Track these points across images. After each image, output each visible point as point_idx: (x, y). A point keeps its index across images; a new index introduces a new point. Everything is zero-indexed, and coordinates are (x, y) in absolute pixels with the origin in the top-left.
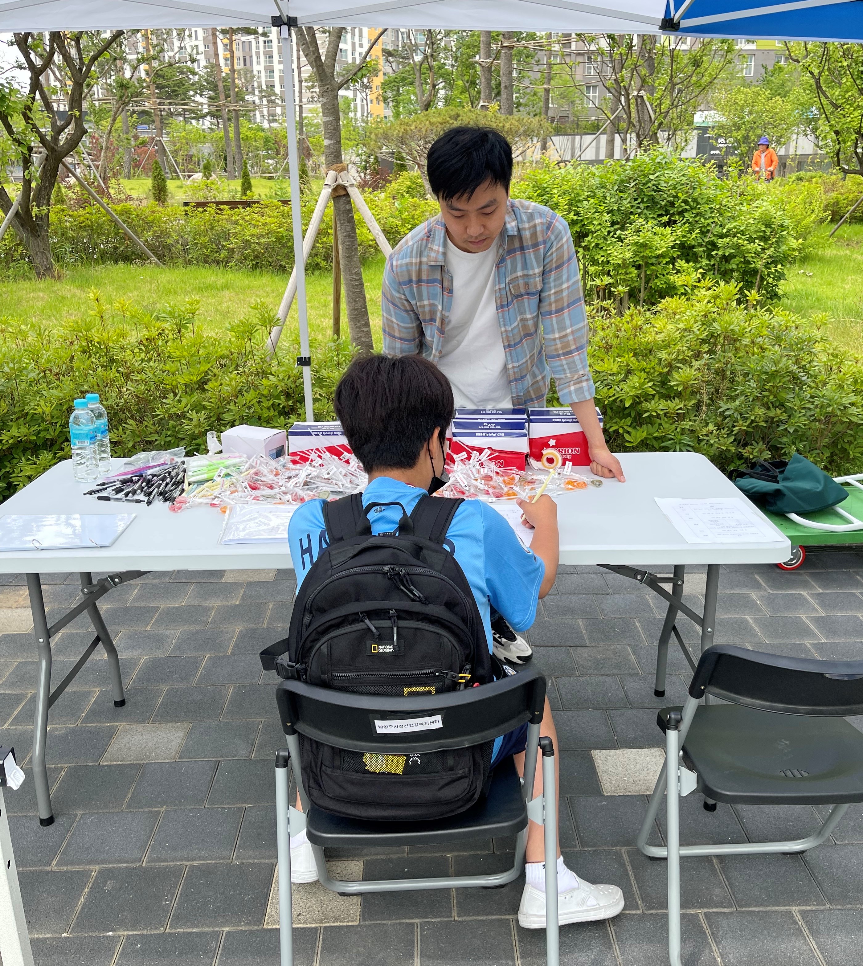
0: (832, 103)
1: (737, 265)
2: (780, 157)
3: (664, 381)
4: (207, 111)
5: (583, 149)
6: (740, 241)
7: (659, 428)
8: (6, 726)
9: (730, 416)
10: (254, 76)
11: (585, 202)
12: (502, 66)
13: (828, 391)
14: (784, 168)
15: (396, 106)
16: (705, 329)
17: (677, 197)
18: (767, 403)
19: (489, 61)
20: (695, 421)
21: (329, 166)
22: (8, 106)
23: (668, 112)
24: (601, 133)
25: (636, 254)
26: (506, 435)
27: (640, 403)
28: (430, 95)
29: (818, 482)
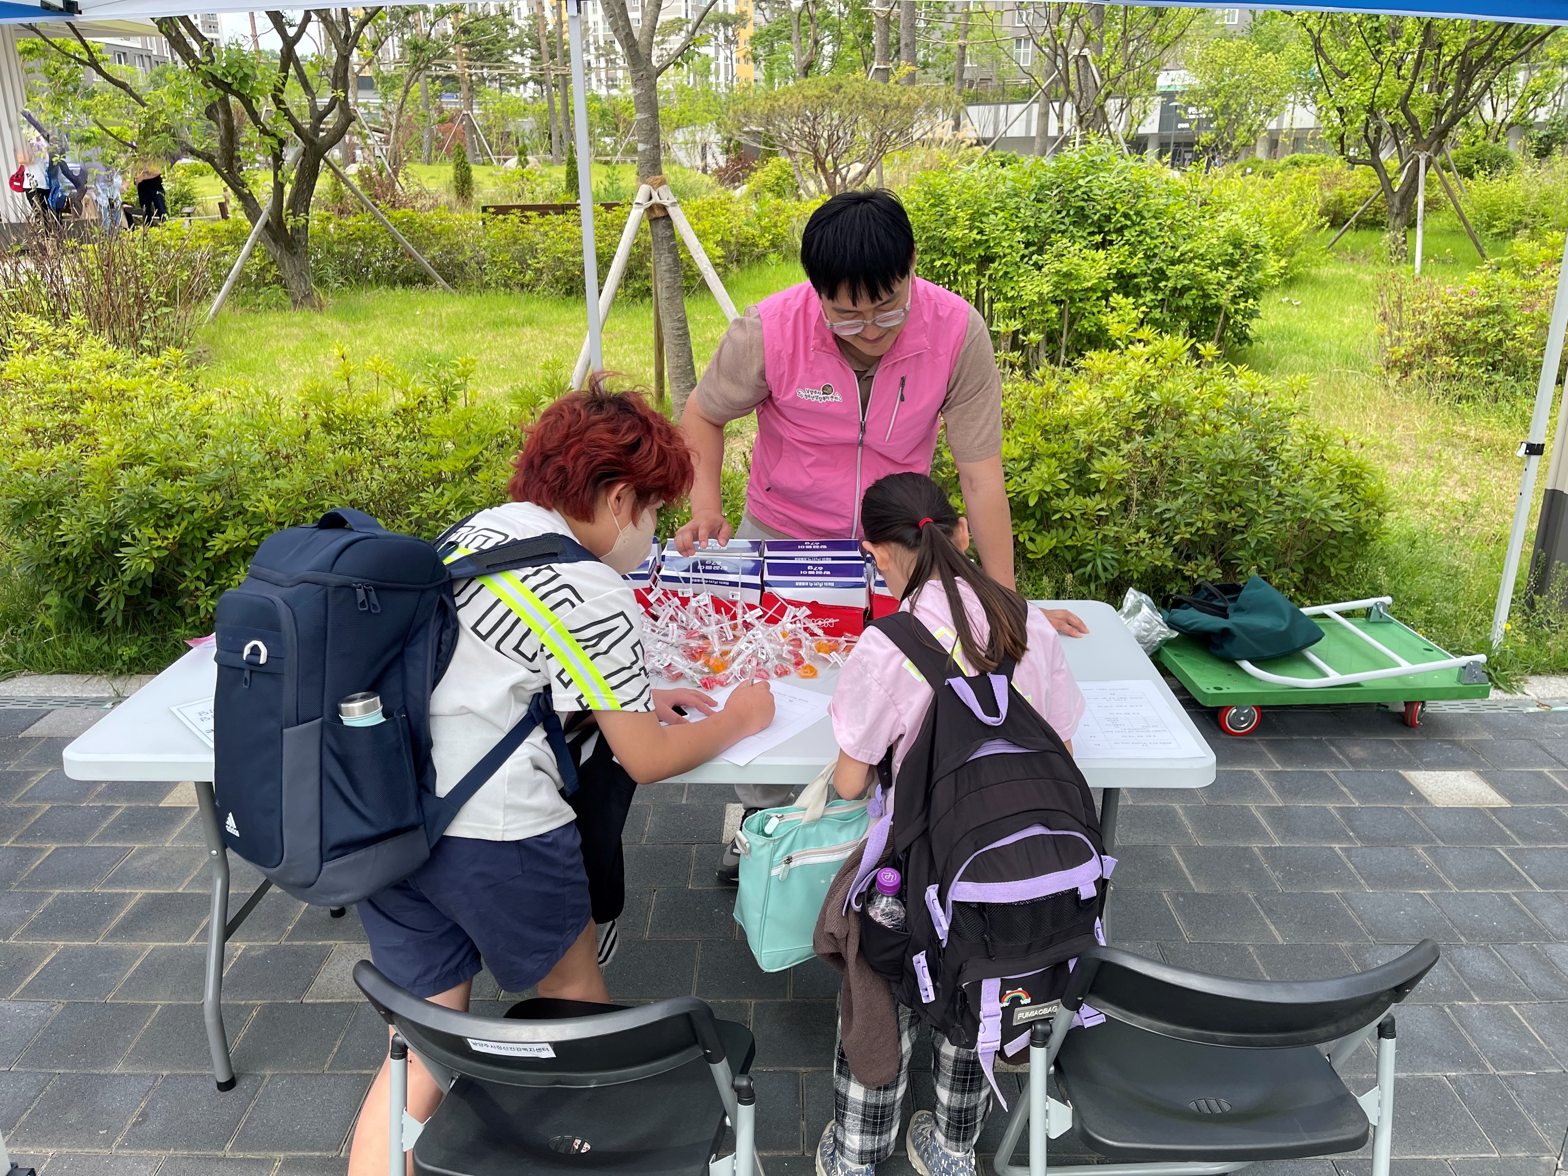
0: (1335, 70)
1: (1194, 300)
2: (1271, 132)
3: (1082, 470)
4: (528, 75)
5: (1009, 123)
6: (1197, 269)
7: (1073, 535)
8: (190, 942)
9: (1169, 519)
10: (589, 29)
11: (992, 216)
12: (902, 17)
13: (1305, 488)
14: (1276, 147)
15: (770, 68)
16: (1140, 401)
17: (1114, 208)
18: (1220, 503)
19: (887, 9)
20: (1122, 524)
21: (643, 177)
22: (252, 88)
23: (1118, 78)
24: (1034, 101)
25: (1056, 286)
26: (837, 585)
27: (1050, 499)
28: (811, 54)
29: (1282, 616)
